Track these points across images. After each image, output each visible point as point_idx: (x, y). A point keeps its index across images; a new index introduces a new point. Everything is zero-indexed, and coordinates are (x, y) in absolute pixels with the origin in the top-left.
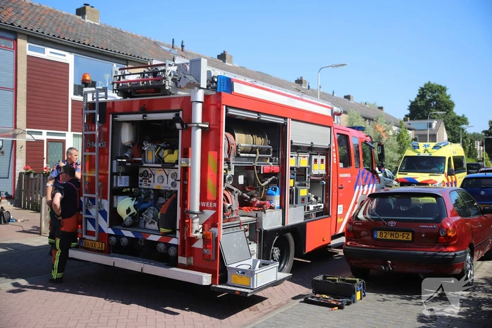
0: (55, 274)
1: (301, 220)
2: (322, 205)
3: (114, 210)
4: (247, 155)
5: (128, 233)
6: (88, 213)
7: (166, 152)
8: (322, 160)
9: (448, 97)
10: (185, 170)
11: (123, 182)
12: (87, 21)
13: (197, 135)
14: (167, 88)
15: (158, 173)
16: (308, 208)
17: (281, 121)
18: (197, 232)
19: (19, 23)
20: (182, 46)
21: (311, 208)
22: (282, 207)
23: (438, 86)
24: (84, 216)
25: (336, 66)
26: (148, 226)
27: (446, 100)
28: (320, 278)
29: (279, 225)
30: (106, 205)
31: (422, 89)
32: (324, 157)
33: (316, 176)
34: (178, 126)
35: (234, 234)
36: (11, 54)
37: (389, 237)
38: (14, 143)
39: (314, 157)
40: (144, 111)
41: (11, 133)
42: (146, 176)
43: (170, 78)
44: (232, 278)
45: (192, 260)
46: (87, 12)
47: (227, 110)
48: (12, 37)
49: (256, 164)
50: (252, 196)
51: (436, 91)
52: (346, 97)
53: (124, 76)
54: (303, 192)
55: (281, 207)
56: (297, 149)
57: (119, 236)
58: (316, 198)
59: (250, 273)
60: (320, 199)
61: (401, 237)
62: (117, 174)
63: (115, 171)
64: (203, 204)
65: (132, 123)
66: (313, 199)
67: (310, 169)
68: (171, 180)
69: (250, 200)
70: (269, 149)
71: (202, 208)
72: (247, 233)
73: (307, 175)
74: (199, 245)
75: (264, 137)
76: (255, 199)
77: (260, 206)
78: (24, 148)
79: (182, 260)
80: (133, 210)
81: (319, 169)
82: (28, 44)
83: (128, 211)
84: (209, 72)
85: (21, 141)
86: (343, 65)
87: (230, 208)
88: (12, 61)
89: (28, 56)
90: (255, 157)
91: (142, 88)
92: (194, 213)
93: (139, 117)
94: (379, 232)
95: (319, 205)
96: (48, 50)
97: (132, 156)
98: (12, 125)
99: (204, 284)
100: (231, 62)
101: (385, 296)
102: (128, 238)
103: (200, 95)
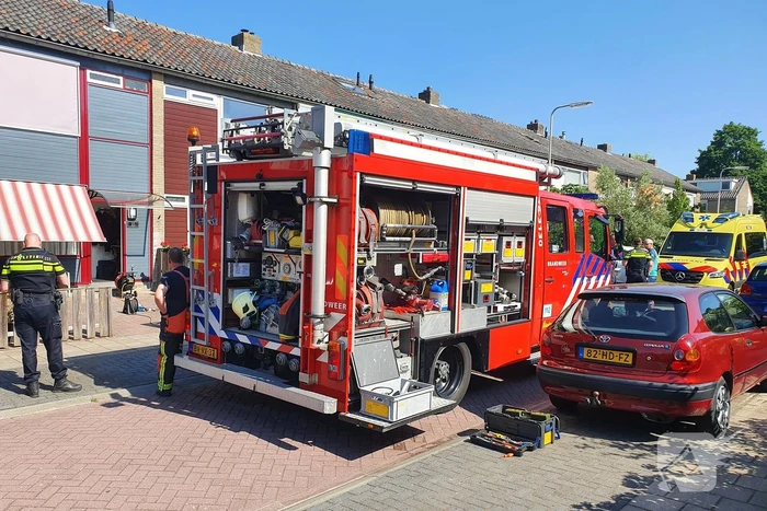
0: (162, 386)
1: (482, 325)
2: (519, 305)
3: (228, 308)
4: (397, 239)
5: (243, 339)
6: (198, 309)
7: (291, 233)
8: (520, 244)
9: (760, 144)
10: (309, 259)
11: (241, 270)
12: (245, 52)
13: (322, 213)
14: (286, 147)
15: (284, 260)
16: (496, 308)
17: (451, 191)
18: (319, 341)
19: (154, 59)
20: (371, 83)
21: (501, 308)
22: (451, 307)
23: (744, 128)
24: (193, 313)
25: (577, 105)
26: (268, 328)
27: (756, 148)
28: (497, 409)
29: (446, 332)
30: (218, 299)
31: (719, 133)
32: (523, 239)
33: (509, 264)
34: (299, 200)
35: (376, 345)
36: (146, 99)
37: (599, 358)
38: (150, 212)
39: (505, 239)
40: (261, 178)
41: (147, 200)
42: (271, 263)
43: (290, 134)
44: (366, 405)
45: (316, 378)
46: (246, 41)
47: (361, 178)
48: (145, 77)
49: (411, 250)
50: (409, 293)
51: (740, 136)
52: (600, 147)
53: (237, 130)
54: (487, 288)
55: (449, 309)
56: (476, 229)
57: (234, 342)
58: (510, 295)
59: (387, 401)
60: (514, 296)
61: (617, 358)
62: (232, 261)
63: (229, 257)
64: (331, 305)
65: (252, 193)
66: (505, 296)
67: (499, 257)
69: (406, 297)
70: (433, 230)
71: (328, 311)
72: (397, 344)
73: (495, 264)
74: (324, 358)
75: (427, 213)
76: (412, 297)
77: (419, 306)
78: (163, 218)
79: (303, 377)
80: (252, 308)
81: (514, 254)
82: (165, 86)
83: (246, 308)
84: (338, 126)
85: (159, 210)
87: (367, 310)
88: (147, 109)
89: (166, 102)
90: (410, 242)
91: (257, 147)
92: (317, 317)
93: (255, 186)
94: (586, 350)
95: (513, 304)
96: (190, 92)
97: (251, 238)
98: (147, 190)
99: (326, 412)
100: (436, 102)
101: (588, 440)
102: (243, 343)
103: (325, 159)
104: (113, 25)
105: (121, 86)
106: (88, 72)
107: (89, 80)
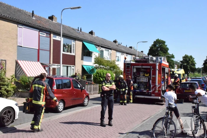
9: (166, 46)
12: (54, 22)
15: (142, 78)
17: (165, 68)
18: (157, 89)
22: (164, 85)
23: (162, 41)
25: (144, 42)
26: (142, 89)
31: (155, 42)
32: (167, 75)
36: (49, 39)
38: (50, 68)
40: (142, 66)
45: (155, 95)
46: (54, 18)
48: (49, 33)
52: (130, 47)
64: (158, 84)
68: (146, 80)
74: (156, 92)
78: (52, 70)
80: (137, 86)
82: (53, 35)
86: (146, 42)
89: (53, 39)
94: (185, 90)
96: (57, 37)
99: (160, 99)
102: (137, 92)
103: (158, 64)
104: (34, 17)
105: (45, 36)
106: (40, 32)
107: (40, 34)
